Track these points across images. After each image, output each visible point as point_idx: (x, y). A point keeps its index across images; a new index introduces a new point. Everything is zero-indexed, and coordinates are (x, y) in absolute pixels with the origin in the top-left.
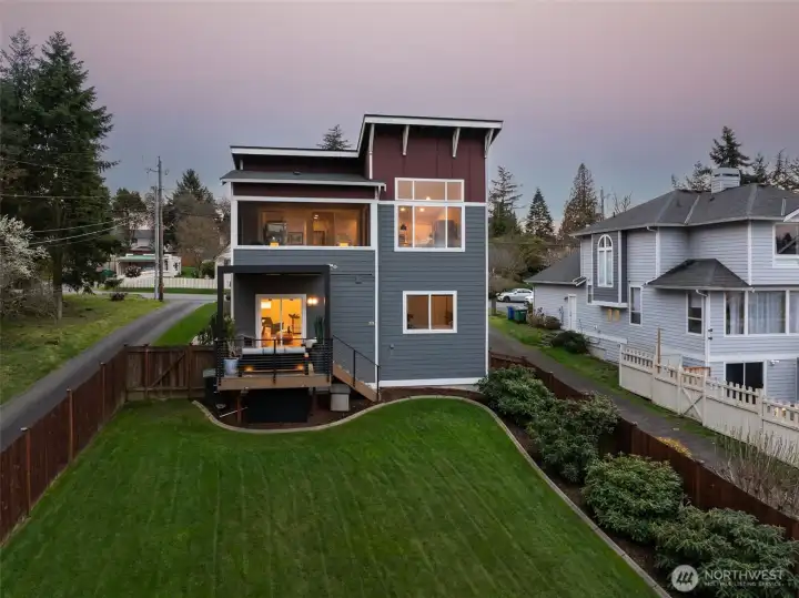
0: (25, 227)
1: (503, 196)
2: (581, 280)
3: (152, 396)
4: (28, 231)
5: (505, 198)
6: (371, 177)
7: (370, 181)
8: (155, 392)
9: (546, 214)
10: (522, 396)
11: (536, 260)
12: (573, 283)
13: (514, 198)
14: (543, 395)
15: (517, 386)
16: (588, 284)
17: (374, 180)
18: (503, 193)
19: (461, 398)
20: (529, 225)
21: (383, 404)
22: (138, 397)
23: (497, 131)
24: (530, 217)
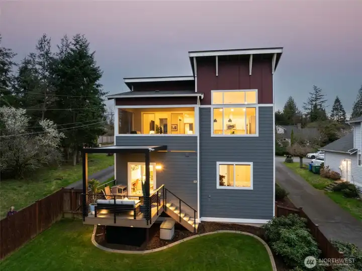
0: (54, 124)
1: (316, 101)
2: (354, 150)
3: (75, 216)
4: (55, 125)
5: (317, 102)
6: (196, 91)
7: (196, 93)
8: (77, 214)
9: (342, 109)
10: (290, 243)
11: (334, 135)
12: (348, 152)
13: (322, 102)
14: (309, 243)
15: (287, 235)
16: (358, 153)
17: (198, 92)
18: (316, 99)
19: (252, 235)
20: (332, 116)
21: (197, 236)
22: (68, 216)
23: (279, 55)
24: (333, 111)
